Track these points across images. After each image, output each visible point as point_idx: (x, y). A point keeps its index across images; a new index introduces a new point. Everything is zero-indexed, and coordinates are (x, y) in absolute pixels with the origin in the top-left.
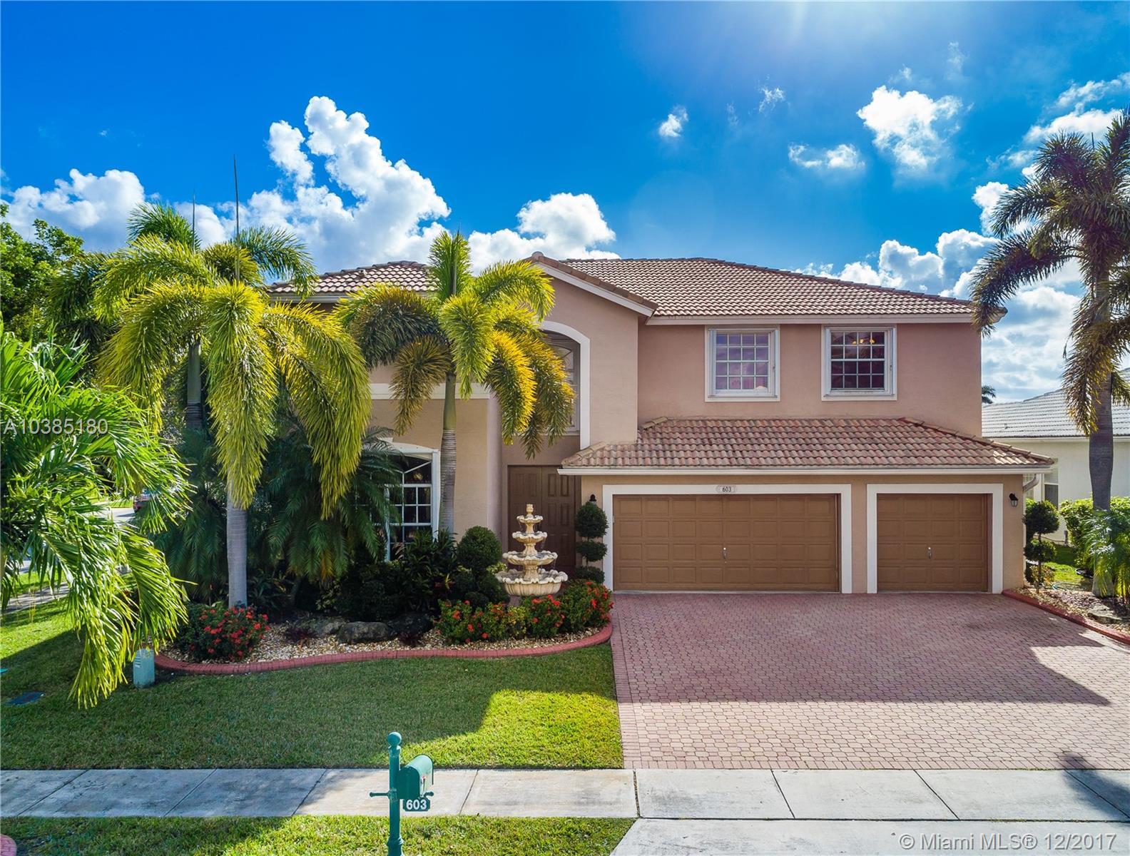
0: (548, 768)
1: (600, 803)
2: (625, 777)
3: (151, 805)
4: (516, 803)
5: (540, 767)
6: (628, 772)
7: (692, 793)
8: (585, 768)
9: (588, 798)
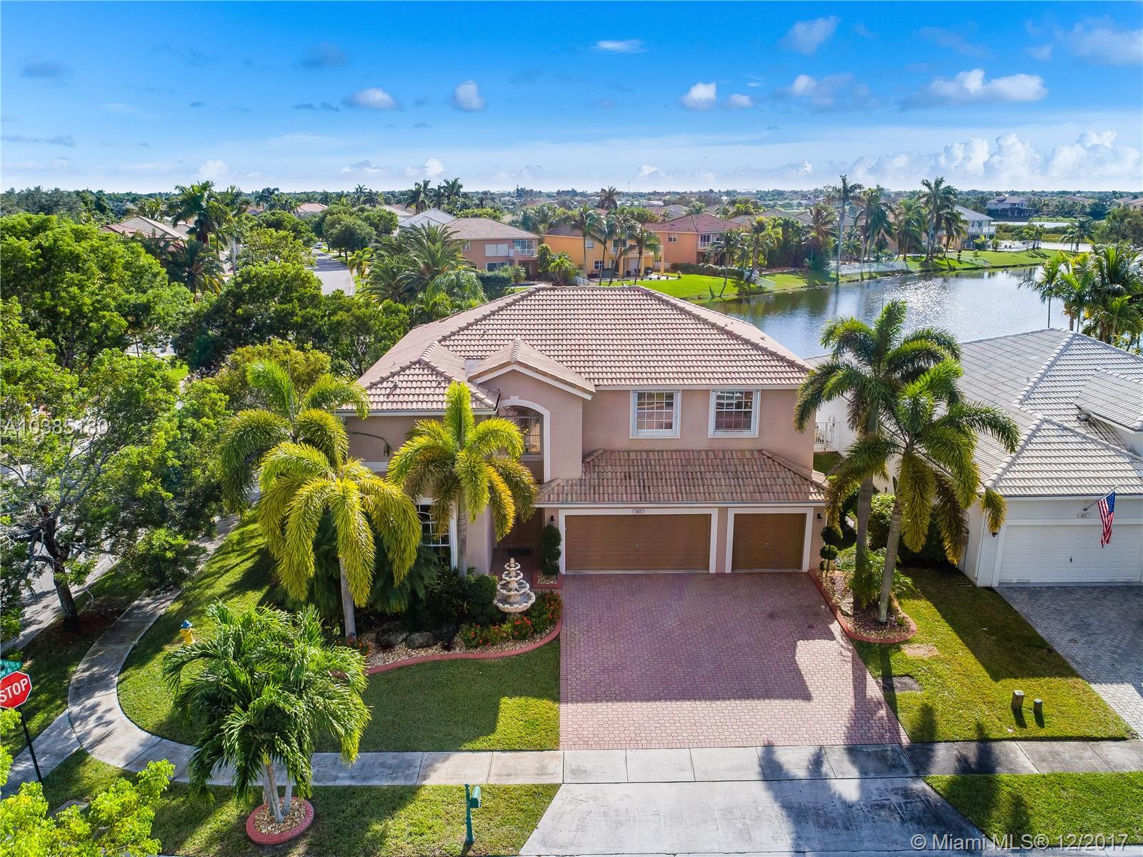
0: (525, 751)
1: (548, 774)
2: (557, 757)
3: (353, 778)
4: (511, 775)
5: (521, 750)
6: (560, 753)
7: (589, 766)
8: (542, 751)
9: (542, 771)
